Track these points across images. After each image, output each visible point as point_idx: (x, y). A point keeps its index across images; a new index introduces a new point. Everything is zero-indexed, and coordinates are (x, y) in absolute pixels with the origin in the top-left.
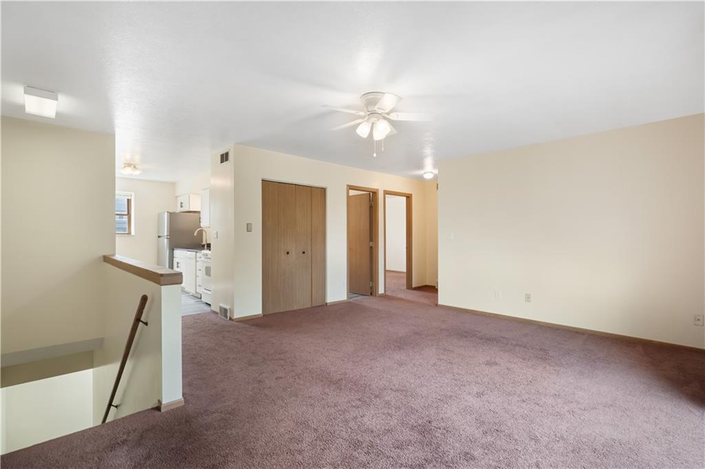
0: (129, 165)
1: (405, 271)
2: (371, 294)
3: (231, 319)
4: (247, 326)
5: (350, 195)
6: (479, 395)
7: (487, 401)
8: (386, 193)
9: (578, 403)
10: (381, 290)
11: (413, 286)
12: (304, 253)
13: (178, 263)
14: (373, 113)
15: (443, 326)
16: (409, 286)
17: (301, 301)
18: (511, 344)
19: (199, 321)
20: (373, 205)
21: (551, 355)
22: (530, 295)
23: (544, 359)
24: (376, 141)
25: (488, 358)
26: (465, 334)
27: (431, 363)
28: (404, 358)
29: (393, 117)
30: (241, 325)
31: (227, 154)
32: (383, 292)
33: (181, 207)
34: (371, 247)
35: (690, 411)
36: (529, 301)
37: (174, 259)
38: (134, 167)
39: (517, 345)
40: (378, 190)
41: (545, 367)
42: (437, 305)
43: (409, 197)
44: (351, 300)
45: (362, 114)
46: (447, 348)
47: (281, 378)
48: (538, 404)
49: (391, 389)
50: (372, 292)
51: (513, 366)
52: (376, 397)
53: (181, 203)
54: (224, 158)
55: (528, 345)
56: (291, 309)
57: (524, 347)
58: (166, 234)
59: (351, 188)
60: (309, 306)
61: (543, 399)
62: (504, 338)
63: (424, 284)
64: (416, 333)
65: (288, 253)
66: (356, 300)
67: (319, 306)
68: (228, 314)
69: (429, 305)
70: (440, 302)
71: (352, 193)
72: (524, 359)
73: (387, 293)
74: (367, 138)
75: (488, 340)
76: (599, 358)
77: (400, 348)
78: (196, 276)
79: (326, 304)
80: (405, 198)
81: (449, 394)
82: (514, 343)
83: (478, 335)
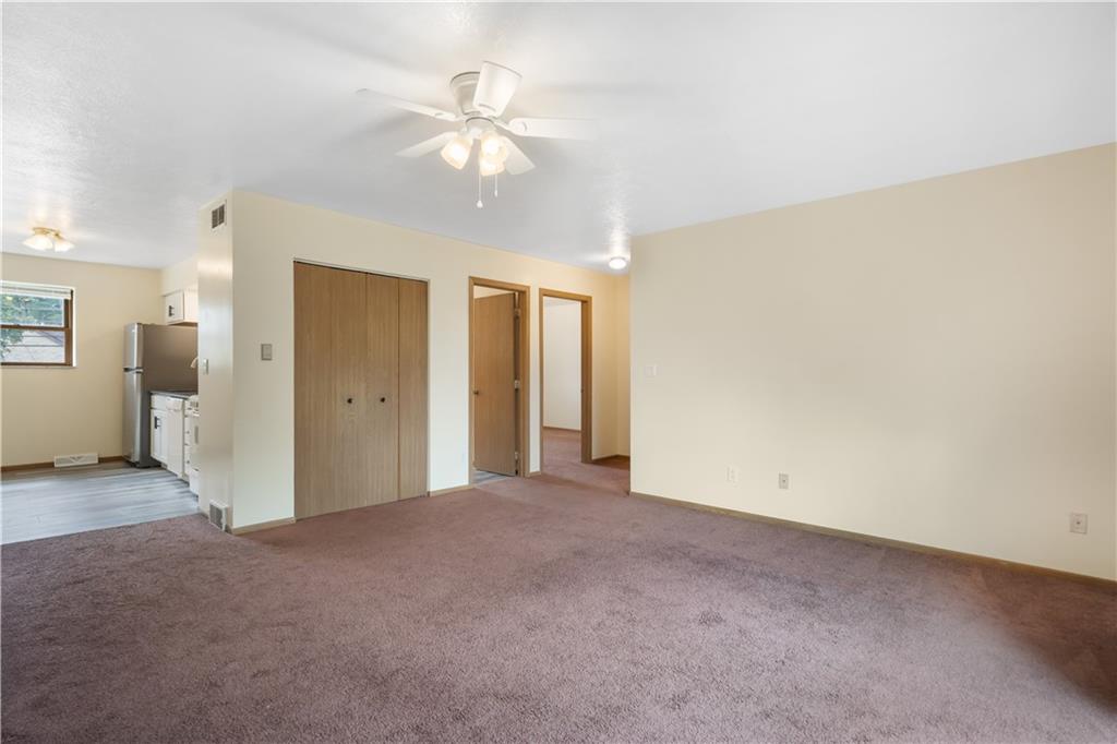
0: (44, 231)
1: (580, 428)
2: (517, 472)
3: (228, 530)
4: (254, 544)
5: (476, 296)
6: (678, 702)
7: (693, 718)
8: (544, 293)
9: (875, 715)
10: (534, 466)
11: (593, 458)
12: (383, 400)
13: (156, 419)
14: (473, 118)
15: (633, 537)
16: (586, 456)
17: (377, 488)
18: (752, 573)
19: (161, 535)
20: (520, 314)
21: (823, 595)
22: (786, 476)
23: (810, 606)
24: (484, 178)
25: (706, 607)
26: (669, 553)
27: (594, 622)
28: (544, 613)
29: (516, 127)
30: (244, 542)
31: (222, 209)
32: (538, 469)
33: (170, 314)
34: (517, 390)
35: (1092, 727)
36: (786, 487)
37: (152, 411)
38: (57, 235)
39: (762, 575)
40: (529, 287)
41: (811, 625)
42: (628, 492)
43: (586, 303)
44: (475, 486)
45: (449, 117)
46: (632, 587)
47: (266, 673)
48: (795, 723)
49: (496, 695)
50: (518, 468)
51: (751, 623)
52: (459, 717)
53: (170, 308)
54: (218, 217)
55: (781, 575)
56: (356, 507)
57: (775, 578)
58: (135, 366)
59: (476, 282)
60: (396, 499)
61: (806, 709)
62: (738, 559)
63: (614, 454)
64: (580, 553)
65: (350, 401)
66: (487, 485)
67: (414, 499)
68: (224, 521)
69: (615, 494)
70: (635, 488)
71: (480, 292)
72: (772, 606)
73: (545, 471)
74: (464, 169)
75: (712, 565)
76: (909, 600)
77: (540, 587)
78: (184, 444)
79: (429, 493)
80: (580, 303)
81: (616, 701)
82: (757, 569)
83: (692, 554)
